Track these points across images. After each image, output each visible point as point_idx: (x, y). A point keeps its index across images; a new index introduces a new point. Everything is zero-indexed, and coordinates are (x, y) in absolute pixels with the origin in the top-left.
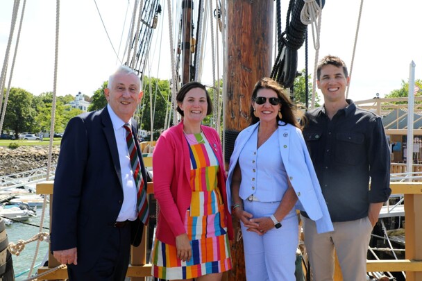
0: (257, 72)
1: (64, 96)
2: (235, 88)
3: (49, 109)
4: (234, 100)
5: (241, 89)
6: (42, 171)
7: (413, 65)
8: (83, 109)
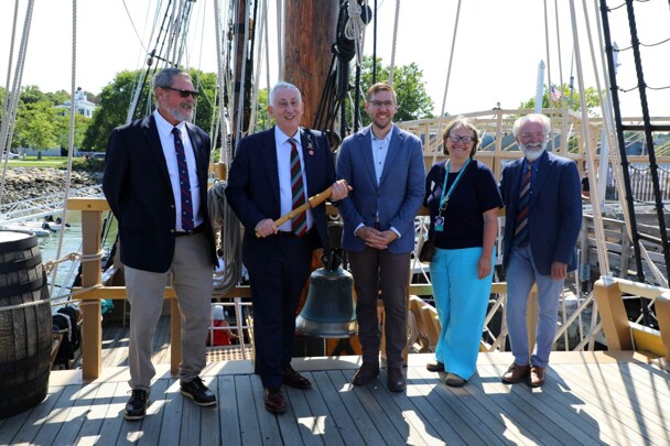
0: (319, 79)
1: (54, 93)
3: (32, 112)
6: (27, 205)
7: (542, 65)
8: (86, 113)
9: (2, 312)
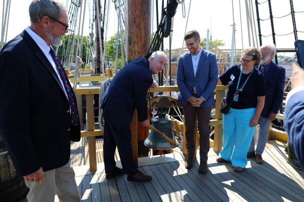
0: (144, 30)
2: (133, 38)
4: (132, 45)
5: (136, 39)
7: (208, 31)
9: (1, 155)
